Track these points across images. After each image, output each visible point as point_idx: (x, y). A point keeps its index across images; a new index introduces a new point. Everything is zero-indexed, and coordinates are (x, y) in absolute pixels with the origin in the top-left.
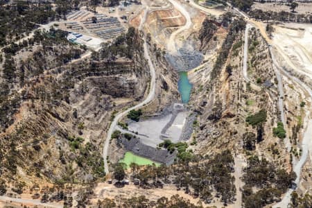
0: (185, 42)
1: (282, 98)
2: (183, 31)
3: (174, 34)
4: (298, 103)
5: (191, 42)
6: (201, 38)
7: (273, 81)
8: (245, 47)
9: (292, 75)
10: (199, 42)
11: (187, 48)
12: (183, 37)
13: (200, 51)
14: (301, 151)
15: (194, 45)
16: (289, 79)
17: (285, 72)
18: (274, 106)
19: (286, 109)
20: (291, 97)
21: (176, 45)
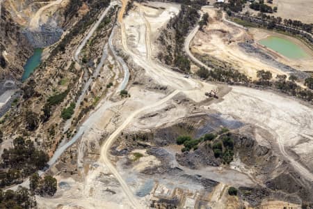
0: (50, 18)
1: (93, 78)
2: (52, 6)
3: (42, 9)
4: (107, 83)
5: (56, 18)
6: (66, 14)
7: (95, 61)
8: (96, 25)
9: (119, 55)
10: (63, 18)
11: (51, 24)
12: (51, 12)
13: (63, 27)
14: (75, 132)
15: (58, 21)
16: (114, 59)
17: (114, 52)
18: (80, 86)
19: (90, 90)
20: (103, 78)
21: (40, 21)
